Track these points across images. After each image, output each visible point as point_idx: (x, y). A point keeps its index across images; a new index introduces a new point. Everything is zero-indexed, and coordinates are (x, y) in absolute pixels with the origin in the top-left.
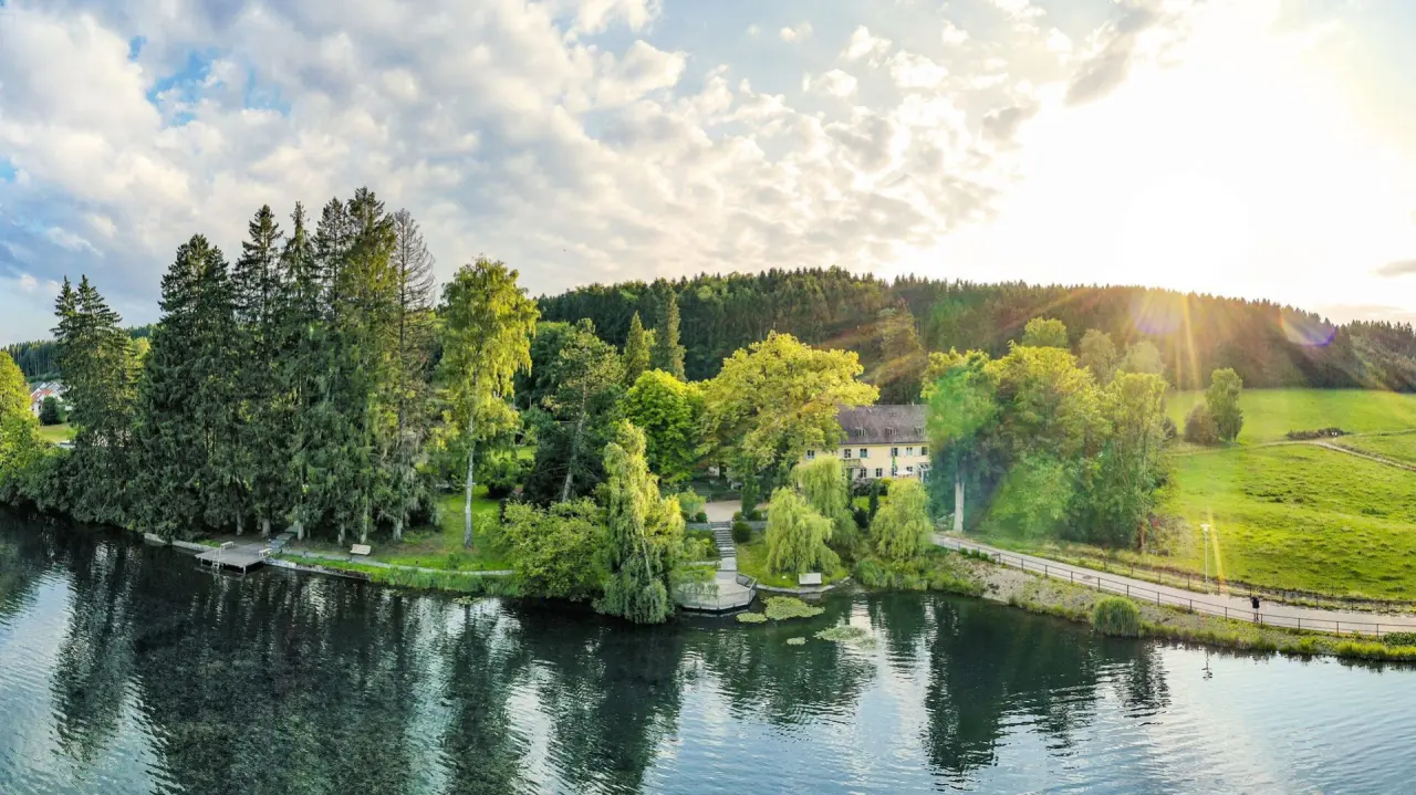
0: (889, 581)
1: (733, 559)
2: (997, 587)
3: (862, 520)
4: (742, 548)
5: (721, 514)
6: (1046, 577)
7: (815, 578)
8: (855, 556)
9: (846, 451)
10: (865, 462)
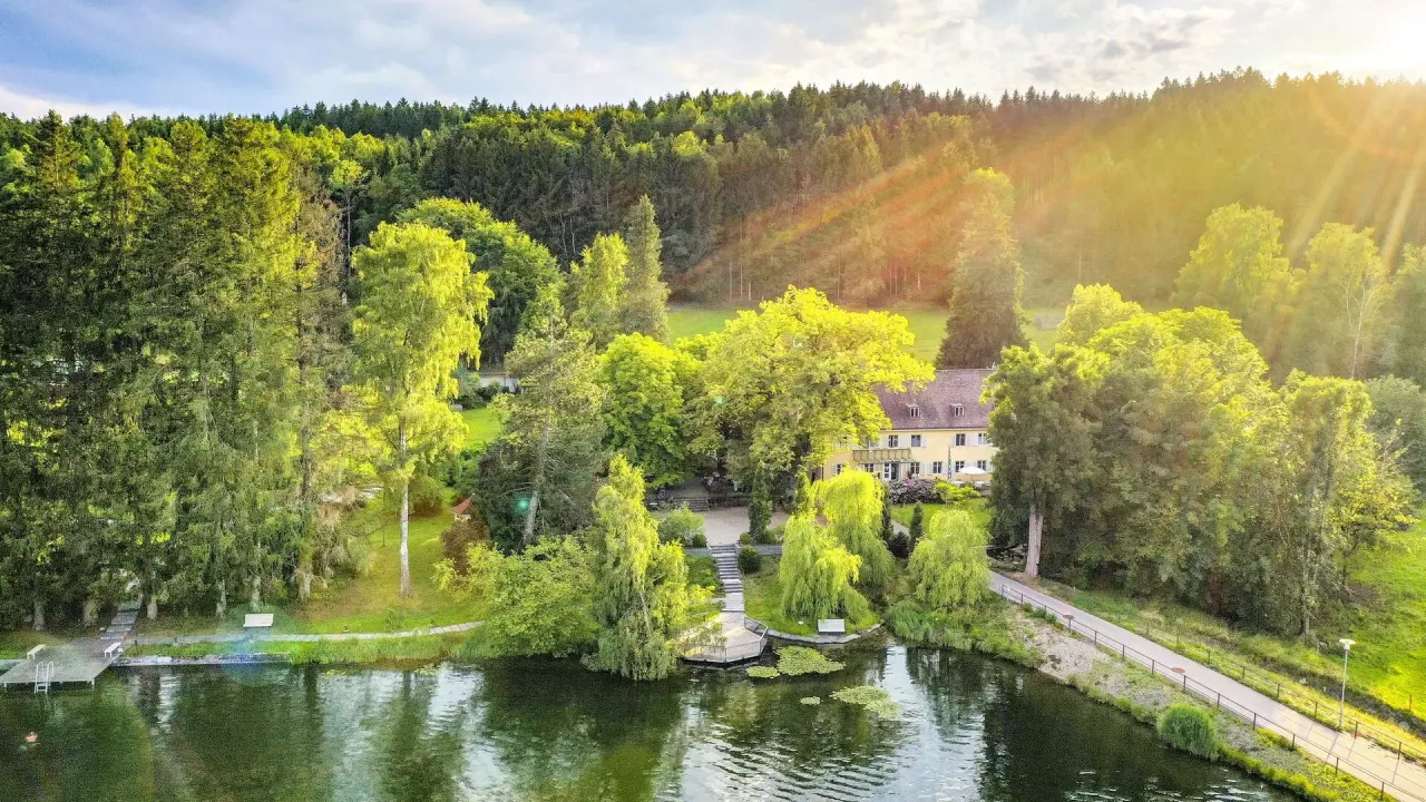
0: (926, 635)
1: (740, 596)
2: (1059, 661)
3: (900, 548)
4: (751, 580)
5: (724, 532)
6: (1123, 659)
7: (837, 625)
8: (888, 598)
9: (891, 437)
10: (917, 454)
